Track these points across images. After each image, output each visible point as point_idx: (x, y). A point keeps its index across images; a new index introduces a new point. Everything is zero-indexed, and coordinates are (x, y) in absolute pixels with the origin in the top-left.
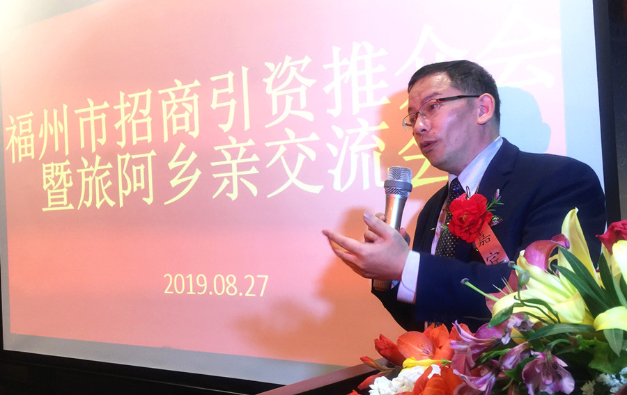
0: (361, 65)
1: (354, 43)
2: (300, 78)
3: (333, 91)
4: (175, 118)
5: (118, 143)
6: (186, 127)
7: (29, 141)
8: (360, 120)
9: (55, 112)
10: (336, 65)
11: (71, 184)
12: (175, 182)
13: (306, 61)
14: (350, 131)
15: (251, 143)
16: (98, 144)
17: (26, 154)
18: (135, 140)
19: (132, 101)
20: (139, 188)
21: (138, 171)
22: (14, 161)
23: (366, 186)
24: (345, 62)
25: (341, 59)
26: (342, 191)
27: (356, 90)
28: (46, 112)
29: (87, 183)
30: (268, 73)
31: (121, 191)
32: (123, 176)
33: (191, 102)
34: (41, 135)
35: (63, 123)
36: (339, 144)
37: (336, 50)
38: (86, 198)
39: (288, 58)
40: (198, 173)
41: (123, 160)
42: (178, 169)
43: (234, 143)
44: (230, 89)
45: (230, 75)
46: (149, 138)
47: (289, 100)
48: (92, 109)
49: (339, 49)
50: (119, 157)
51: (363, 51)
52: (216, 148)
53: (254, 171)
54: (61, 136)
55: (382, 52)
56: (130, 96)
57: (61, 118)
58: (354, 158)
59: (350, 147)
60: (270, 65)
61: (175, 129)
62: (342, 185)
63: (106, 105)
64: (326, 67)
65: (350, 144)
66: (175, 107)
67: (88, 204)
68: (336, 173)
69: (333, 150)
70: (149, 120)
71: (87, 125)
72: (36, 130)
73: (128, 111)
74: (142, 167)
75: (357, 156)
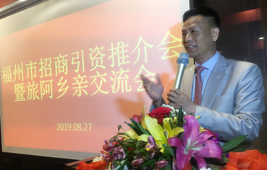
0: (120, 50)
1: (118, 42)
2: (101, 54)
3: (111, 58)
4: (59, 67)
5: (40, 77)
6: (63, 71)
7: (10, 76)
8: (120, 69)
9: (19, 65)
10: (112, 49)
11: (24, 91)
12: (60, 91)
13: (103, 48)
14: (117, 72)
15: (85, 76)
16: (33, 77)
17: (9, 81)
18: (46, 75)
19: (45, 61)
20: (48, 93)
21: (47, 87)
22: (4, 83)
23: (123, 91)
24: (115, 48)
25: (114, 48)
26: (115, 93)
27: (119, 58)
28: (15, 65)
29: (30, 91)
30: (90, 52)
31: (42, 94)
32: (42, 88)
33: (65, 62)
34: (14, 74)
35: (21, 70)
36: (114, 77)
37: (112, 44)
38: (30, 96)
39: (97, 47)
40: (67, 87)
41: (42, 83)
42: (61, 86)
43: (79, 77)
44: (78, 58)
45: (78, 53)
46: (51, 75)
47: (97, 61)
48: (31, 64)
49: (113, 44)
50: (41, 82)
51: (121, 45)
52: (74, 78)
53: (86, 86)
54: (21, 74)
55: (127, 45)
56: (44, 60)
57: (20, 68)
58: (119, 82)
60: (91, 49)
61: (60, 72)
62: (115, 92)
63: (36, 63)
64: (109, 50)
65: (117, 77)
66: (59, 64)
67: (30, 98)
68: (113, 87)
69: (112, 79)
70: (51, 68)
71: (30, 70)
72: (12, 72)
73: (43, 65)
74: (48, 85)
75: (120, 81)
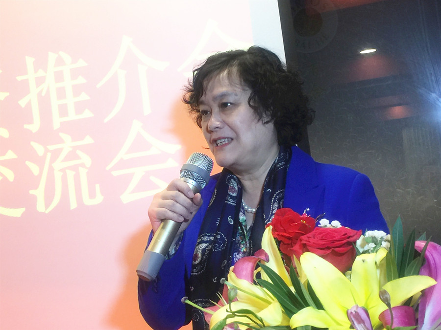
0: (59, 77)
1: (50, 54)
3: (29, 105)
8: (61, 135)
10: (31, 76)
14: (51, 147)
23: (73, 205)
24: (41, 73)
25: (36, 71)
26: (47, 212)
27: (55, 103)
36: (40, 162)
37: (30, 61)
49: (33, 59)
51: (60, 62)
55: (81, 63)
58: (58, 176)
59: (53, 165)
62: (47, 206)
64: (19, 78)
68: (39, 193)
69: (34, 169)
75: (62, 174)
